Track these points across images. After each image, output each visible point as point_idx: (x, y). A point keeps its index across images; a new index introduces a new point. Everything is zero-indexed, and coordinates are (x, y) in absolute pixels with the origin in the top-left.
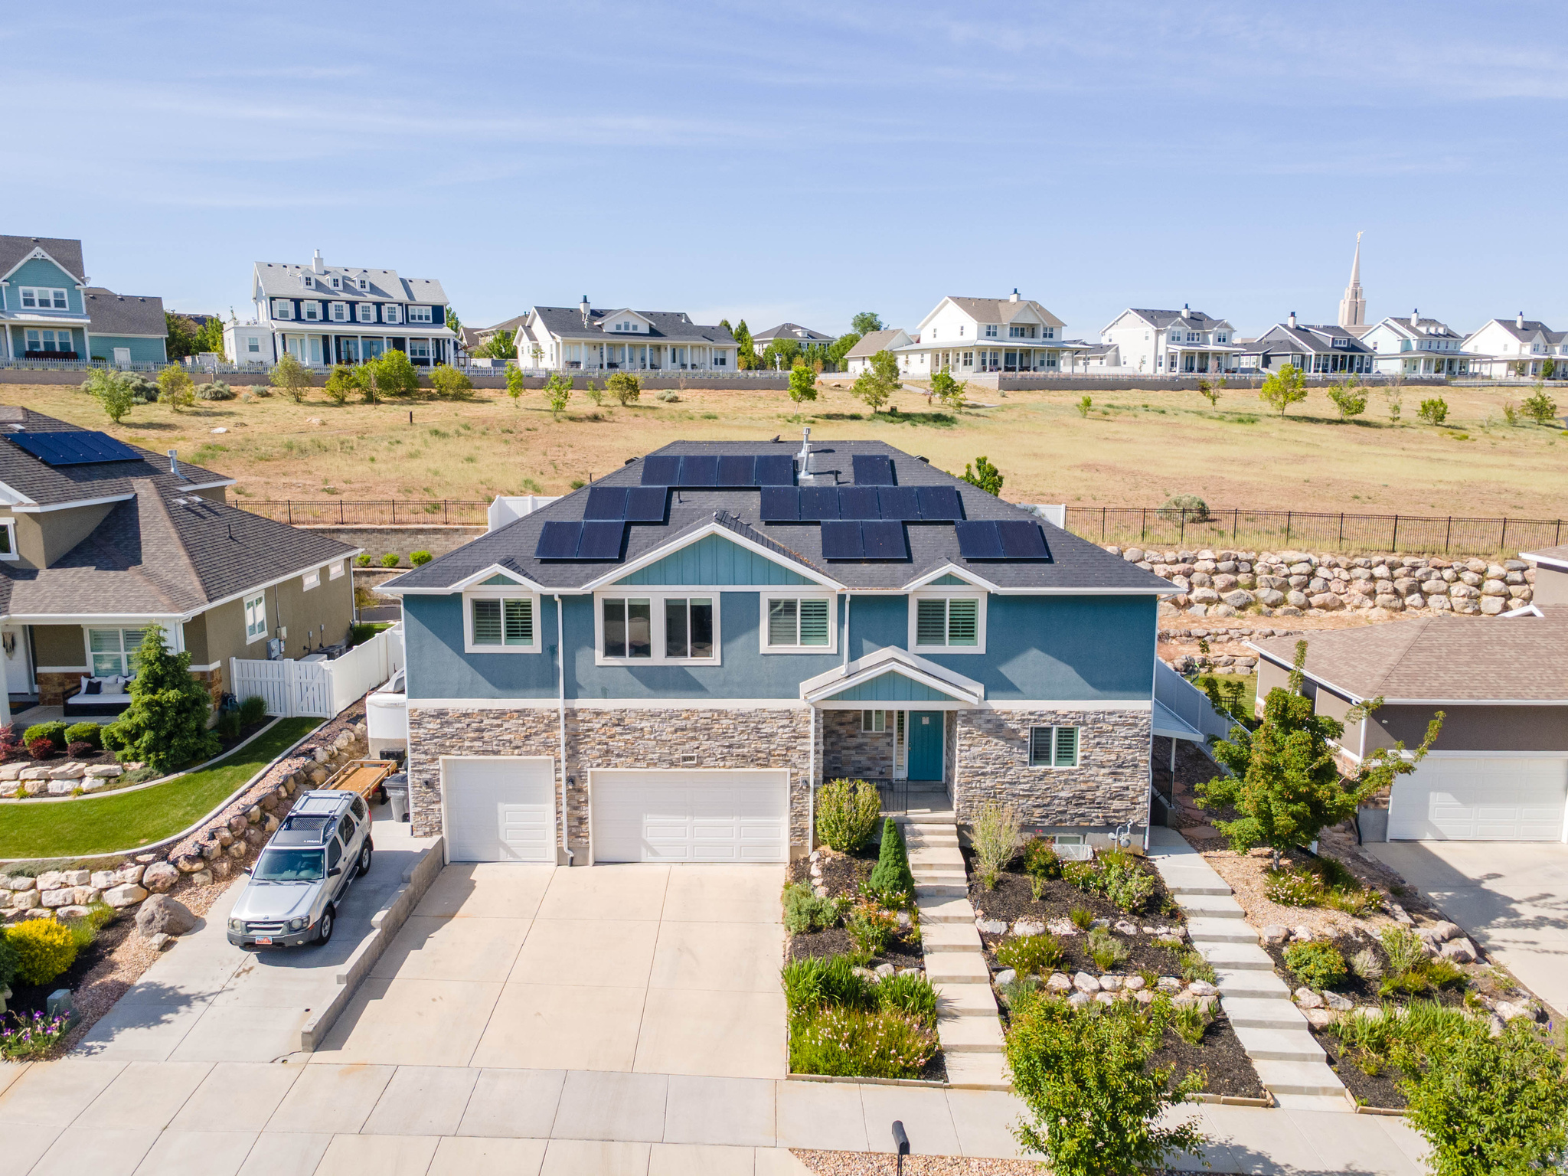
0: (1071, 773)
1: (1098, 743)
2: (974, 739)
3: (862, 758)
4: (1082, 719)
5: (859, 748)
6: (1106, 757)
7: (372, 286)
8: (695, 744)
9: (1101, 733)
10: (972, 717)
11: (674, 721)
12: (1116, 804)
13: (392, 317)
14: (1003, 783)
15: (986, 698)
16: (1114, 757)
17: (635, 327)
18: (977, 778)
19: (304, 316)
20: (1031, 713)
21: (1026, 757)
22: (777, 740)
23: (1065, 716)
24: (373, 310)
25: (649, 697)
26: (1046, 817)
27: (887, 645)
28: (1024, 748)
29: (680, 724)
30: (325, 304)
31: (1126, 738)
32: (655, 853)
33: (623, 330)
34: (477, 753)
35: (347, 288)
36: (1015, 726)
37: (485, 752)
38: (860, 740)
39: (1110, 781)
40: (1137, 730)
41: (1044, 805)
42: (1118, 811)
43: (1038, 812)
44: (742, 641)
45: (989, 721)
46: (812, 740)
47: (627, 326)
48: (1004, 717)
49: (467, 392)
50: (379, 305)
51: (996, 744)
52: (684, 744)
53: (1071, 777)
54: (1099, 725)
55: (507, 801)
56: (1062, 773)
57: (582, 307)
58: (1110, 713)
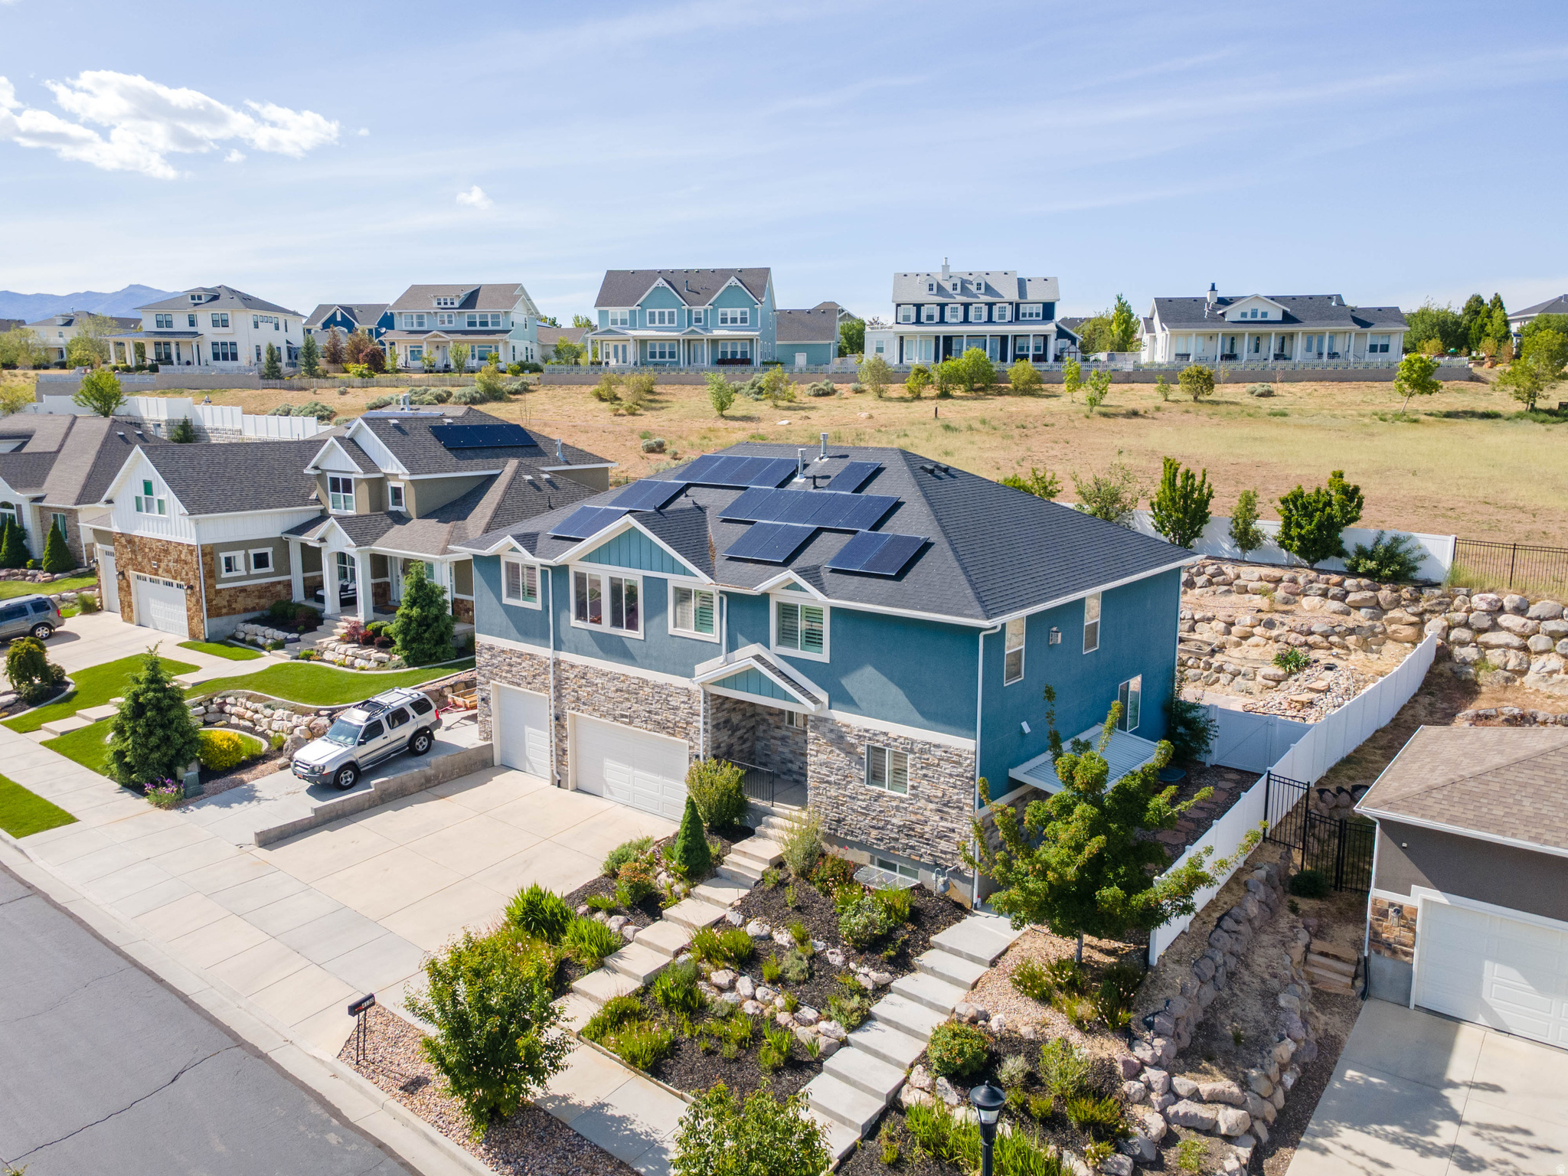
0: (902, 801)
1: (925, 776)
2: (821, 745)
3: (786, 750)
4: (910, 747)
5: (783, 739)
6: (933, 792)
7: (988, 287)
8: (628, 704)
9: (928, 766)
10: (819, 723)
11: (616, 682)
12: (943, 845)
13: (1002, 317)
14: (844, 796)
15: (830, 708)
16: (940, 794)
17: (1264, 314)
18: (824, 785)
19: (923, 319)
20: (867, 731)
21: (863, 774)
22: (680, 713)
23: (895, 740)
24: (985, 310)
25: (601, 658)
26: (881, 840)
27: (754, 642)
28: (862, 764)
29: (620, 685)
30: (942, 307)
31: (951, 775)
32: (611, 793)
33: (1249, 318)
34: (509, 682)
35: (965, 290)
36: (853, 741)
37: (513, 683)
38: (784, 733)
39: (937, 818)
40: (961, 770)
41: (879, 828)
42: (945, 853)
43: (874, 833)
44: (657, 620)
45: (832, 731)
46: (701, 719)
47: (1254, 314)
48: (844, 729)
49: (1036, 387)
50: (990, 305)
51: (838, 755)
52: (621, 703)
53: (902, 805)
54: (926, 756)
55: (530, 726)
56: (894, 798)
57: (1208, 295)
58: (935, 746)
